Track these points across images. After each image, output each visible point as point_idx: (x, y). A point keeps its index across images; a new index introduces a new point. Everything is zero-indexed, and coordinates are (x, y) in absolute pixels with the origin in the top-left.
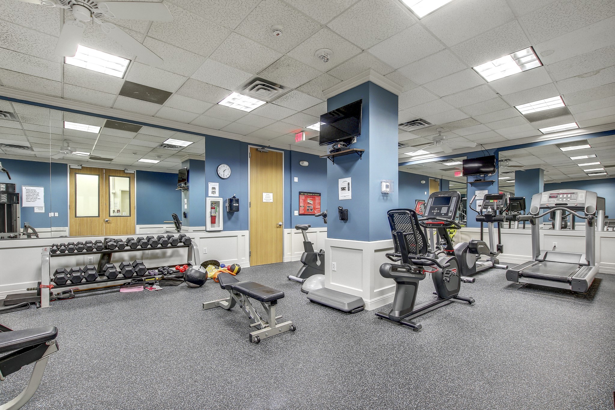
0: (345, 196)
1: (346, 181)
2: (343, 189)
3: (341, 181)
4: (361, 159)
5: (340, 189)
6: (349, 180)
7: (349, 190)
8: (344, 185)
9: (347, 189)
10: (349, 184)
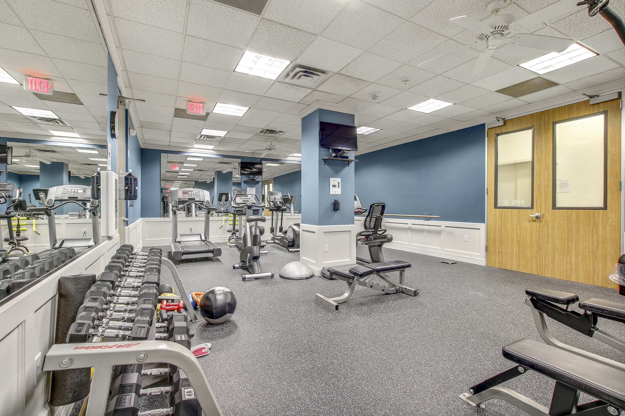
0: (336, 192)
1: (336, 181)
2: (334, 186)
3: (332, 180)
4: (348, 167)
5: (331, 186)
6: (339, 180)
7: (339, 188)
8: (334, 183)
9: (337, 186)
10: (339, 183)
